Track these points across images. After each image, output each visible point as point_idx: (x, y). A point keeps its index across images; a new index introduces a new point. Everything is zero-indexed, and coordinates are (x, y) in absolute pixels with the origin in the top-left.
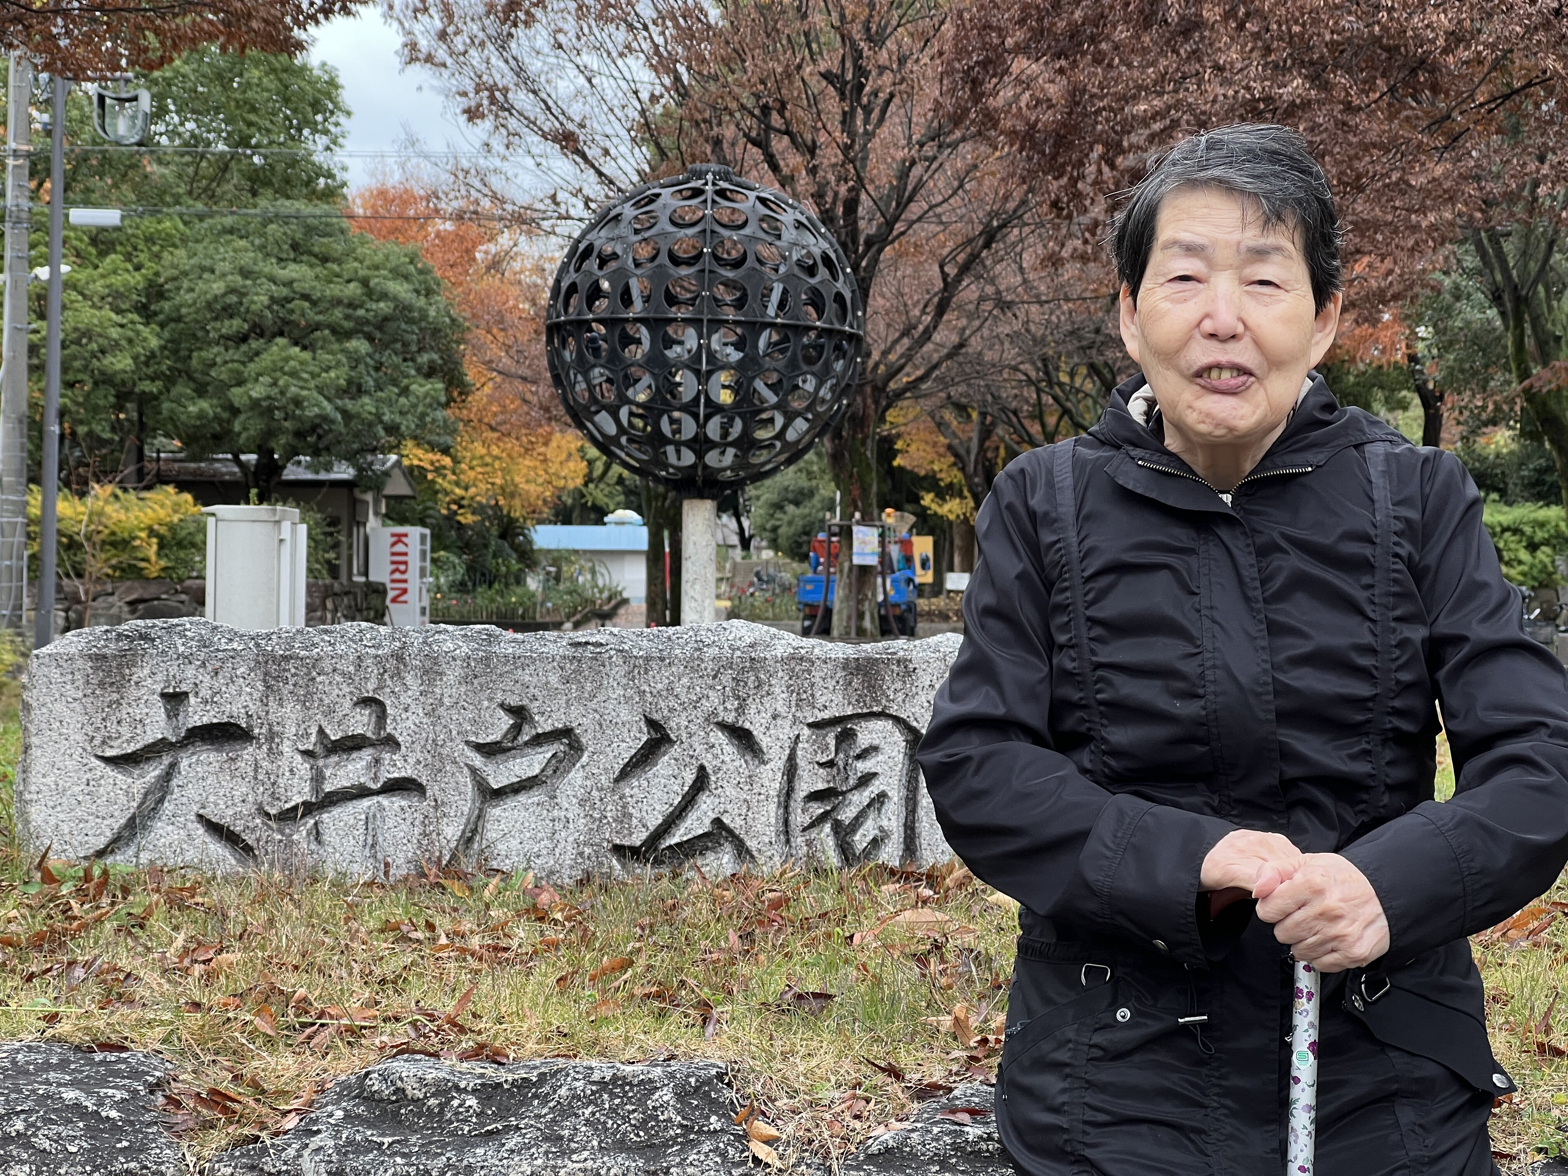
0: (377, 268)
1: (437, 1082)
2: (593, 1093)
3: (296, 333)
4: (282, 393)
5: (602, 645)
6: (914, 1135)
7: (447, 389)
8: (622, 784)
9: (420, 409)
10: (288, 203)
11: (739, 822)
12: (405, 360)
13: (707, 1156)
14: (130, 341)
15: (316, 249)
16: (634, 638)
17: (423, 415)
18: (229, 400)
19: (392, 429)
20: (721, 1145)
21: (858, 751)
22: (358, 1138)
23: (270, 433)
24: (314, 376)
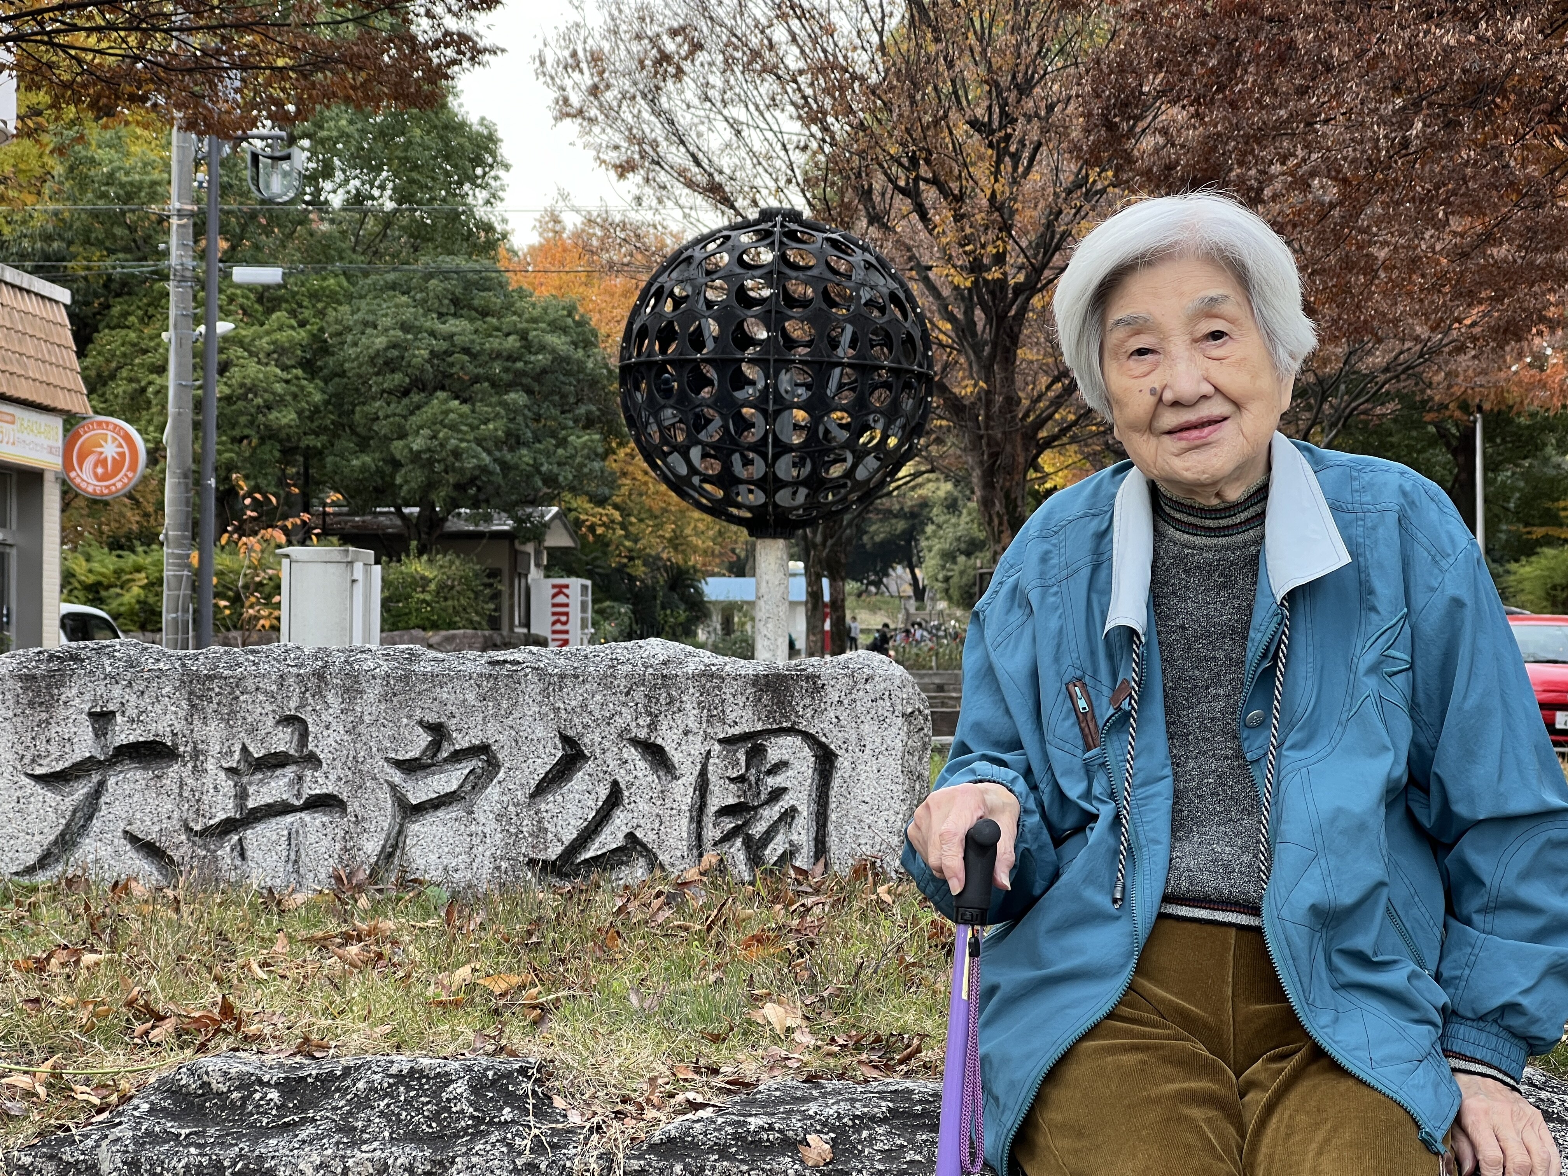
0: (534, 320)
1: (241, 1076)
2: (390, 1085)
3: (456, 386)
4: (442, 445)
5: (519, 663)
6: (697, 1125)
7: (605, 439)
8: (538, 799)
9: (578, 460)
10: (448, 259)
11: (652, 836)
12: (563, 412)
13: (494, 1145)
14: (295, 396)
15: (476, 302)
16: (552, 656)
17: (582, 465)
18: (392, 456)
19: (551, 480)
20: (509, 1136)
21: (768, 766)
22: (157, 1129)
23: (430, 486)
24: (473, 428)
